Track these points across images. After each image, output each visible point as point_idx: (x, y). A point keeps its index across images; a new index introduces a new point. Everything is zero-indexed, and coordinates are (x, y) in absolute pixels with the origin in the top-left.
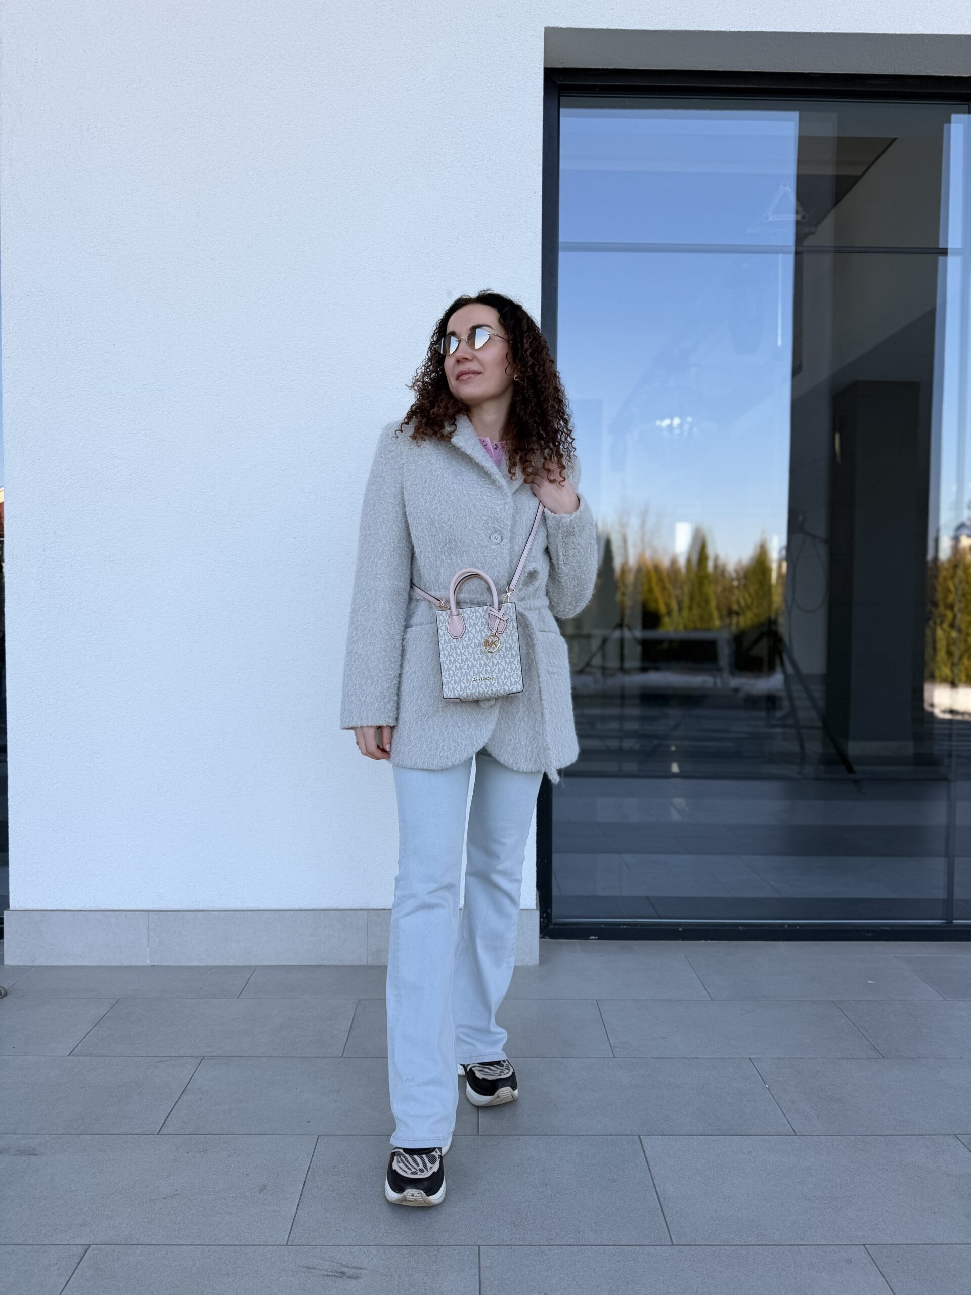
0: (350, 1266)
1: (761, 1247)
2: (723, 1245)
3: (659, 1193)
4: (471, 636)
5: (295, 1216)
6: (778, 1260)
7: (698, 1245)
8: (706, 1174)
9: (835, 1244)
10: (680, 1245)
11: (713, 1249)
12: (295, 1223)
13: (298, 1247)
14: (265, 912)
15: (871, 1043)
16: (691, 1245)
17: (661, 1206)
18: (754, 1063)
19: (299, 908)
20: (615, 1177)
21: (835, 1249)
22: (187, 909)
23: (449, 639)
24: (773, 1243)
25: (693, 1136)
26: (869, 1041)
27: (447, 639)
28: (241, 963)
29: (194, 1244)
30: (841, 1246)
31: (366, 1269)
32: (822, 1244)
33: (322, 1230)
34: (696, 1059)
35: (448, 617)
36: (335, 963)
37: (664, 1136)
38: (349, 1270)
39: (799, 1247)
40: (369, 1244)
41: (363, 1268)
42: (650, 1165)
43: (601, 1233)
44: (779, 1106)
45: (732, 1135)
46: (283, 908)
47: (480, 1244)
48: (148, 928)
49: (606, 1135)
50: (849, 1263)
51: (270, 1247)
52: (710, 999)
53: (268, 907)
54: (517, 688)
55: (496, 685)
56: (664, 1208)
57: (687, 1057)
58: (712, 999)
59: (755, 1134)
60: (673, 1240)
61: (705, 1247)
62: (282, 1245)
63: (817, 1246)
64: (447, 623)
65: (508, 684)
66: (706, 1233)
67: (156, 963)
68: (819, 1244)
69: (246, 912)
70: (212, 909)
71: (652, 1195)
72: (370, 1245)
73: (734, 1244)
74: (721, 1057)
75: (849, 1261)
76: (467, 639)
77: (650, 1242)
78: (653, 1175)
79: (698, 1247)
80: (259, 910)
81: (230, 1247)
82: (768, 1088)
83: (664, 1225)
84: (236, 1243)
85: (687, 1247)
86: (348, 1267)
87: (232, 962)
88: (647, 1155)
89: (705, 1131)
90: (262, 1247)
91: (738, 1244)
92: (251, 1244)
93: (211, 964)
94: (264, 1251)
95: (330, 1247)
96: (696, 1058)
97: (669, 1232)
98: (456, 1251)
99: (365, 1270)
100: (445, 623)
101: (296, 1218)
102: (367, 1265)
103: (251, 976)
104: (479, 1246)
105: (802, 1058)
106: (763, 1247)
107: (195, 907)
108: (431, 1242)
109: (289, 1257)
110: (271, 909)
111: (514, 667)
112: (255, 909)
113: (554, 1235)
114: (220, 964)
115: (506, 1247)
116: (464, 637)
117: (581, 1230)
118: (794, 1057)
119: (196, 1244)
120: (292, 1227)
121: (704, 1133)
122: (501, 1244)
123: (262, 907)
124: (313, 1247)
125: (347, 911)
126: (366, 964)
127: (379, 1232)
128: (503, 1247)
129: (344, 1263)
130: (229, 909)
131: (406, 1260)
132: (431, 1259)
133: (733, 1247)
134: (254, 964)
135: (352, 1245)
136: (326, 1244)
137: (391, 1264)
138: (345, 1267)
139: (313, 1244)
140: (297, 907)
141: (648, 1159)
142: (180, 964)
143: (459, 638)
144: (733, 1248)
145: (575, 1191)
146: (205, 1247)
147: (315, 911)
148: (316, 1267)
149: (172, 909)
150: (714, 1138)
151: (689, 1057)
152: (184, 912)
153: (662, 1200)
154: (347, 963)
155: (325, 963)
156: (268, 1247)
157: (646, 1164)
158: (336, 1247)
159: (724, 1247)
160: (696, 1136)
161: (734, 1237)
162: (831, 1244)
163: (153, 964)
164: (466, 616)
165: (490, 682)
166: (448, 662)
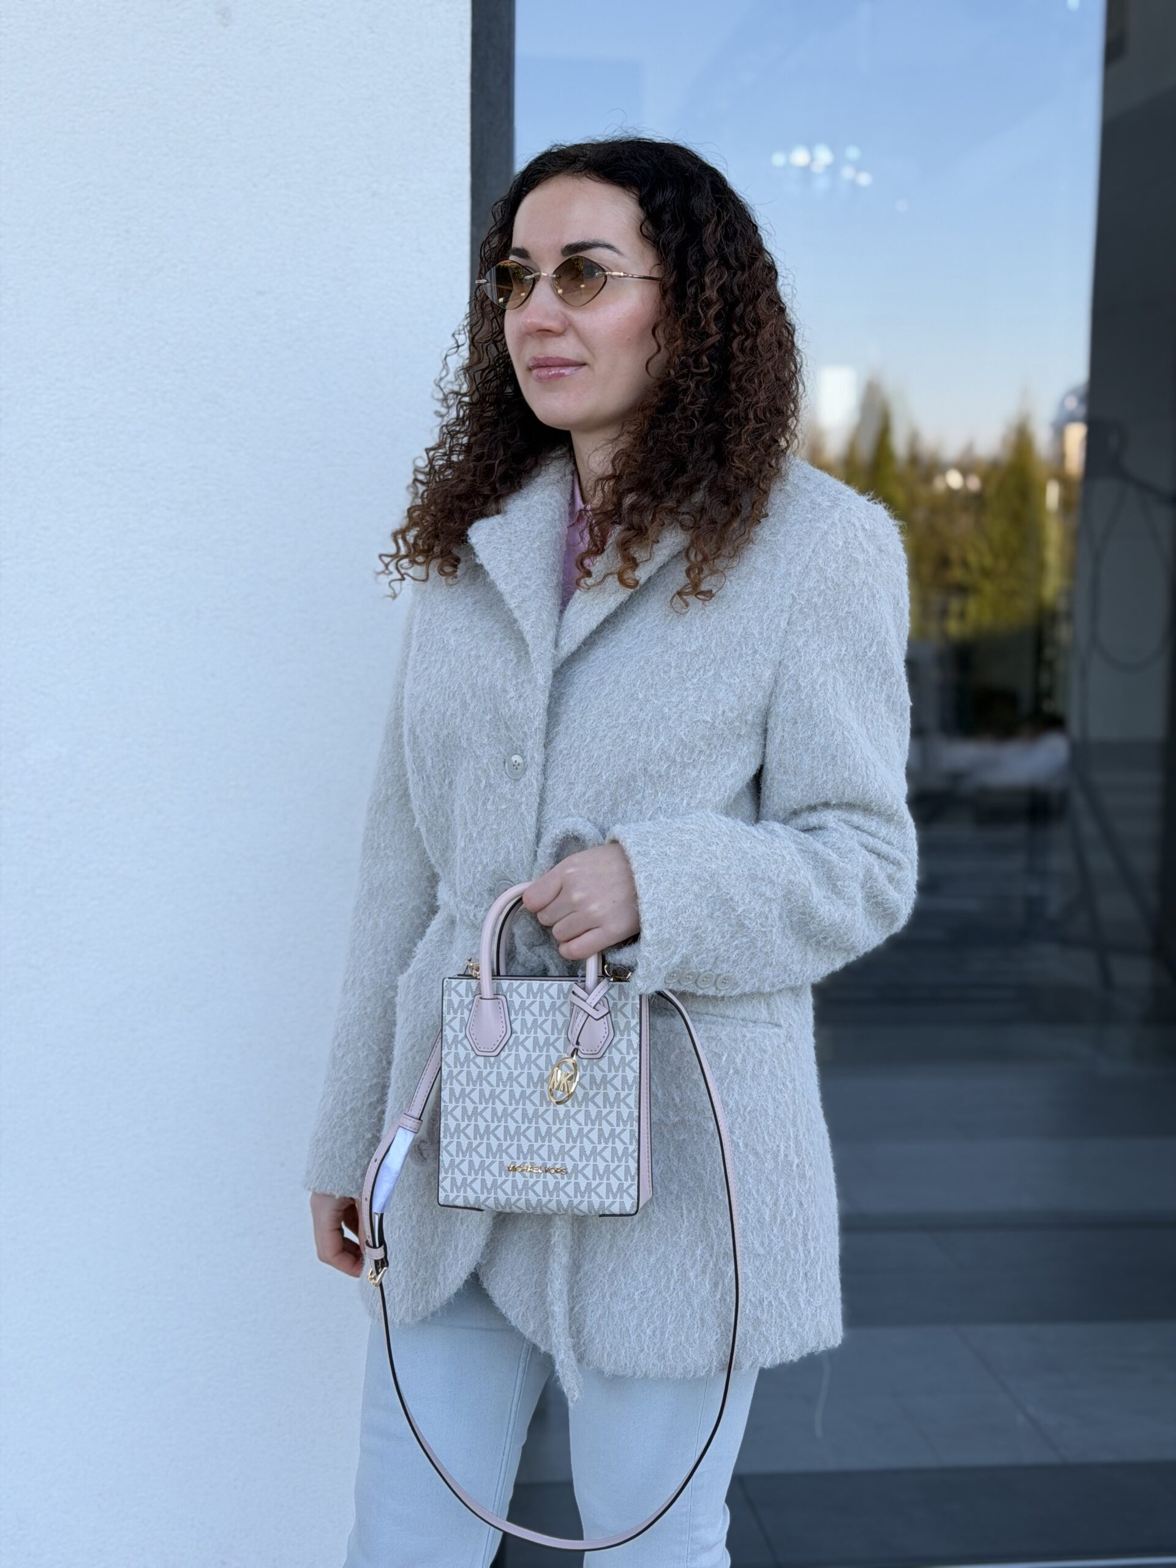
4: (523, 1054)
23: (467, 1055)
27: (462, 1053)
35: (471, 998)
54: (622, 1204)
55: (570, 1189)
64: (466, 1012)
65: (602, 1190)
76: (511, 1061)
100: (461, 1014)
111: (620, 1147)
116: (503, 1054)
143: (495, 1054)
164: (517, 1001)
165: (556, 1178)
166: (458, 1113)
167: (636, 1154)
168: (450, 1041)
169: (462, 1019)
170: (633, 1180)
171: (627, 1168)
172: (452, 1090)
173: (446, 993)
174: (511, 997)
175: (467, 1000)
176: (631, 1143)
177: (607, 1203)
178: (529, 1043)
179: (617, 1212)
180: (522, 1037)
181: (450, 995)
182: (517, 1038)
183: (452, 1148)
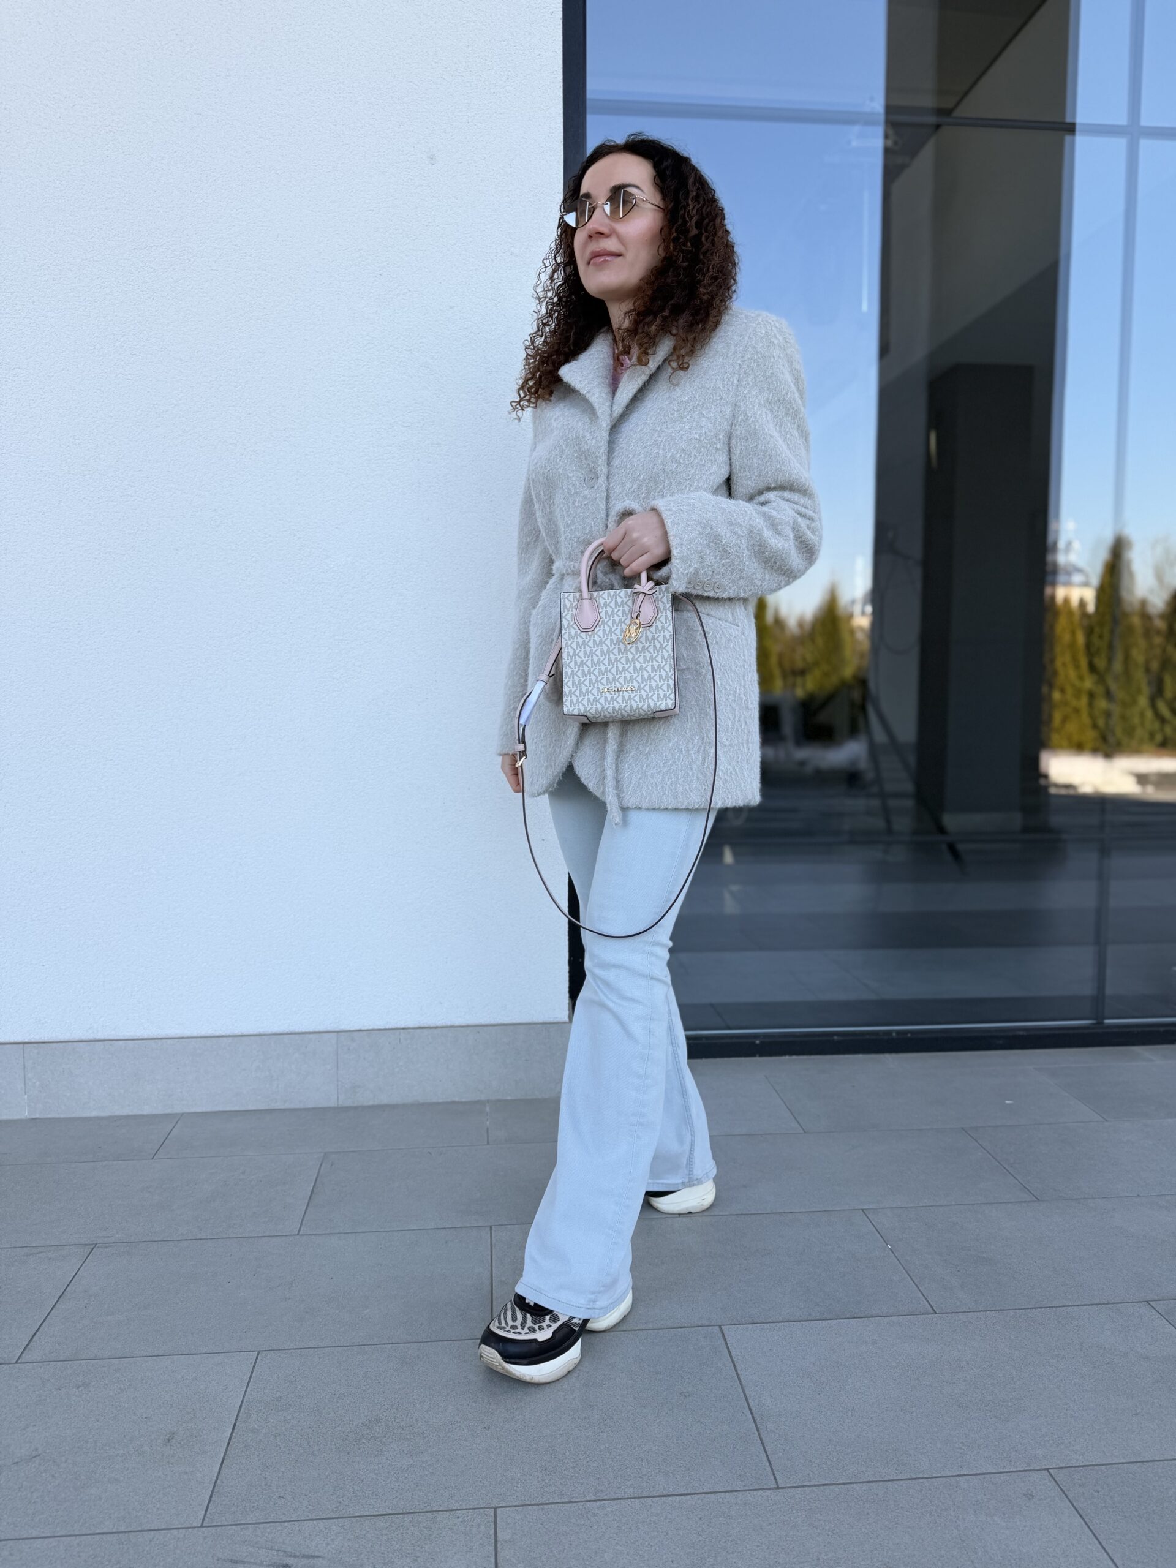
0: (298, 1554)
1: (903, 1482)
2: (851, 1483)
3: (753, 1409)
4: (607, 629)
5: (217, 1479)
6: (931, 1501)
7: (815, 1485)
8: (818, 1378)
9: (1006, 1470)
10: (789, 1487)
11: (837, 1490)
12: (216, 1490)
13: (219, 1529)
14: (191, 1040)
15: (1019, 1182)
16: (804, 1486)
17: (757, 1429)
18: (869, 1216)
19: (240, 1034)
20: (690, 1389)
21: (1008, 1478)
22: (80, 1039)
23: (576, 632)
24: (921, 1475)
25: (795, 1323)
26: (1017, 1180)
27: (573, 632)
28: (160, 1110)
29: (56, 1534)
30: (1016, 1474)
31: (323, 1558)
32: (988, 1471)
33: (257, 1499)
34: (790, 1215)
35: (577, 603)
36: (292, 1106)
37: (755, 1325)
38: (296, 1560)
39: (958, 1478)
40: (329, 1516)
41: (318, 1557)
42: (738, 1368)
43: (674, 1475)
44: (908, 1274)
45: (848, 1318)
46: (217, 1034)
47: (497, 1505)
48: (24, 1068)
49: (674, 1328)
50: (1030, 1499)
51: (175, 1532)
52: (802, 1131)
53: (195, 1034)
54: (667, 703)
55: (637, 699)
56: (761, 1431)
57: (778, 1211)
58: (805, 1132)
59: (880, 1314)
60: (778, 1480)
61: (825, 1487)
62: (195, 1527)
63: (983, 1476)
64: (574, 610)
65: (655, 698)
66: (824, 1466)
67: (37, 1116)
68: (985, 1472)
69: (164, 1040)
70: (116, 1038)
71: (743, 1413)
72: (330, 1518)
73: (865, 1480)
74: (824, 1209)
75: (1030, 1496)
76: (601, 633)
77: (745, 1486)
78: (743, 1382)
79: (814, 1488)
80: (183, 1038)
81: (112, 1535)
82: (890, 1249)
83: (765, 1458)
84: (123, 1529)
85: (799, 1489)
86: (295, 1557)
87: (147, 1110)
88: (733, 1354)
89: (810, 1315)
90: (162, 1532)
91: (871, 1480)
92: (146, 1529)
93: (117, 1113)
94: (167, 1539)
95: (268, 1525)
96: (791, 1212)
97: (772, 1469)
98: (461, 1519)
99: (321, 1559)
100: (572, 611)
101: (218, 1481)
102: (325, 1551)
103: (174, 1127)
104: (495, 1509)
105: (931, 1206)
106: (907, 1482)
107: (91, 1037)
108: (422, 1507)
109: (205, 1546)
110: (199, 1035)
111: (664, 674)
112: (177, 1036)
113: (606, 1484)
114: (131, 1113)
115: (535, 1507)
116: (596, 630)
117: (644, 1473)
118: (921, 1205)
119: (59, 1534)
120: (211, 1496)
121: (810, 1318)
122: (527, 1503)
123: (187, 1033)
124: (242, 1526)
125: (307, 1035)
126: (336, 1106)
127: (344, 1496)
128: (530, 1507)
129: (289, 1549)
130: (141, 1037)
131: (385, 1538)
132: (422, 1535)
133: (865, 1484)
134: (178, 1112)
135: (301, 1520)
136: (262, 1521)
137: (361, 1547)
138: (291, 1556)
139: (242, 1522)
140: (237, 1032)
141: (735, 1360)
142: (73, 1115)
143: (589, 631)
144: (865, 1487)
145: (633, 1414)
146: (73, 1538)
147: (264, 1037)
148: (246, 1560)
149: (59, 1040)
150: (824, 1323)
151: (781, 1211)
152: (75, 1044)
153: (758, 1420)
154: (310, 1106)
155: (279, 1105)
156: (172, 1531)
157: (733, 1367)
158: (277, 1524)
159: (852, 1485)
160: (799, 1323)
161: (864, 1469)
162: (1002, 1470)
163: (34, 1117)
164: (602, 601)
165: (629, 693)
166: (572, 665)
167: (673, 677)
168: (566, 626)
169: (572, 614)
170: (672, 690)
171: (668, 685)
172: (568, 653)
173: (562, 601)
174: (599, 600)
175: (574, 604)
176: (670, 671)
177: (658, 704)
178: (610, 623)
179: (664, 709)
180: (606, 620)
181: (564, 601)
182: (603, 621)
183: (570, 684)
